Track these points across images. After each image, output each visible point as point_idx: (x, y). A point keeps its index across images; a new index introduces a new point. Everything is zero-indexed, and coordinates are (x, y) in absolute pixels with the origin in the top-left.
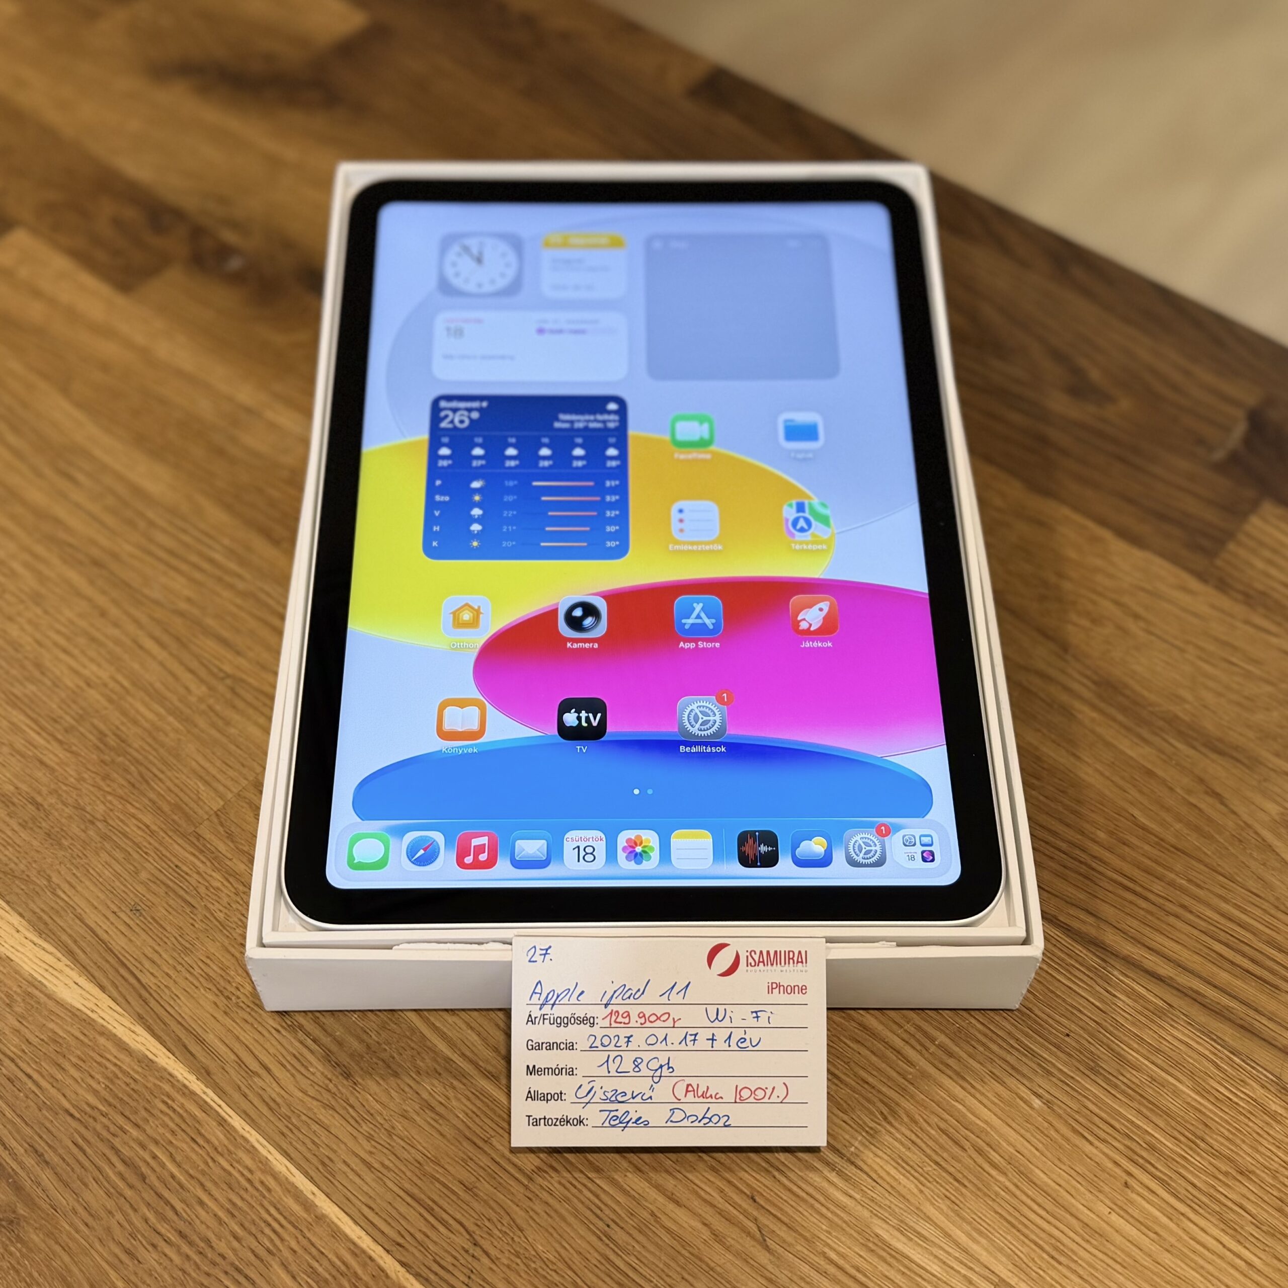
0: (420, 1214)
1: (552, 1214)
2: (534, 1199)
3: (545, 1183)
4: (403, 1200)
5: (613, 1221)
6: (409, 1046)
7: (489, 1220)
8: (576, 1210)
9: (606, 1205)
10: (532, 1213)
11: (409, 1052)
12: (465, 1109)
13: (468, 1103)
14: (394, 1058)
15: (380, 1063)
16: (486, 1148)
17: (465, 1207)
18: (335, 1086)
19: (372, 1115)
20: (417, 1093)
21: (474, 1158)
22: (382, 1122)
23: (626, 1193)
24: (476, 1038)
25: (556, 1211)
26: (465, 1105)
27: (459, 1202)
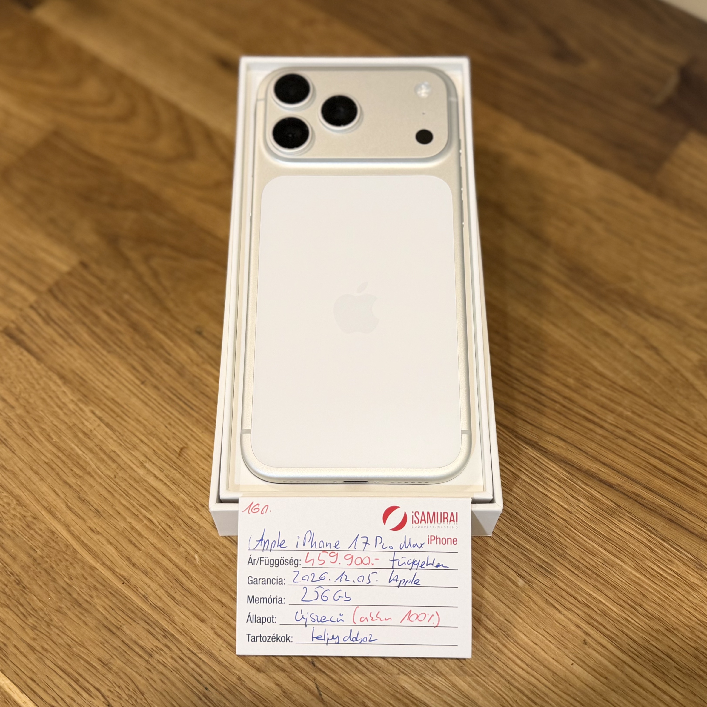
0: (69, 684)
1: (166, 681)
2: (152, 670)
3: (161, 658)
4: (57, 674)
5: (210, 684)
6: (65, 558)
7: (119, 687)
8: (183, 677)
9: (205, 673)
10: (151, 681)
11: (64, 563)
12: (104, 604)
13: (106, 600)
14: (53, 568)
15: (43, 572)
16: (118, 633)
17: (103, 678)
18: (10, 590)
19: (36, 611)
20: (70, 594)
21: (110, 641)
22: (43, 615)
23: (219, 663)
24: (114, 551)
25: (168, 678)
26: (105, 602)
27: (98, 675)
